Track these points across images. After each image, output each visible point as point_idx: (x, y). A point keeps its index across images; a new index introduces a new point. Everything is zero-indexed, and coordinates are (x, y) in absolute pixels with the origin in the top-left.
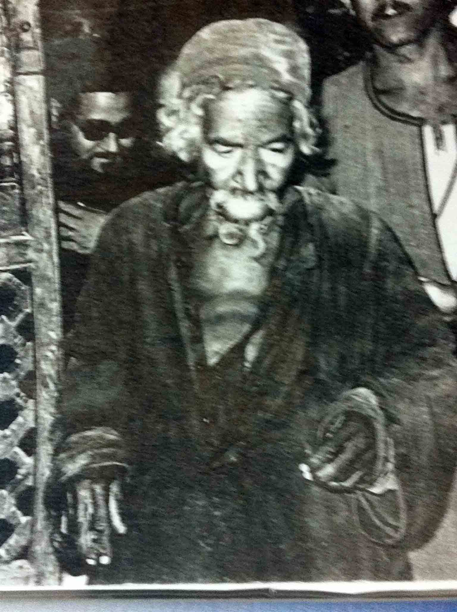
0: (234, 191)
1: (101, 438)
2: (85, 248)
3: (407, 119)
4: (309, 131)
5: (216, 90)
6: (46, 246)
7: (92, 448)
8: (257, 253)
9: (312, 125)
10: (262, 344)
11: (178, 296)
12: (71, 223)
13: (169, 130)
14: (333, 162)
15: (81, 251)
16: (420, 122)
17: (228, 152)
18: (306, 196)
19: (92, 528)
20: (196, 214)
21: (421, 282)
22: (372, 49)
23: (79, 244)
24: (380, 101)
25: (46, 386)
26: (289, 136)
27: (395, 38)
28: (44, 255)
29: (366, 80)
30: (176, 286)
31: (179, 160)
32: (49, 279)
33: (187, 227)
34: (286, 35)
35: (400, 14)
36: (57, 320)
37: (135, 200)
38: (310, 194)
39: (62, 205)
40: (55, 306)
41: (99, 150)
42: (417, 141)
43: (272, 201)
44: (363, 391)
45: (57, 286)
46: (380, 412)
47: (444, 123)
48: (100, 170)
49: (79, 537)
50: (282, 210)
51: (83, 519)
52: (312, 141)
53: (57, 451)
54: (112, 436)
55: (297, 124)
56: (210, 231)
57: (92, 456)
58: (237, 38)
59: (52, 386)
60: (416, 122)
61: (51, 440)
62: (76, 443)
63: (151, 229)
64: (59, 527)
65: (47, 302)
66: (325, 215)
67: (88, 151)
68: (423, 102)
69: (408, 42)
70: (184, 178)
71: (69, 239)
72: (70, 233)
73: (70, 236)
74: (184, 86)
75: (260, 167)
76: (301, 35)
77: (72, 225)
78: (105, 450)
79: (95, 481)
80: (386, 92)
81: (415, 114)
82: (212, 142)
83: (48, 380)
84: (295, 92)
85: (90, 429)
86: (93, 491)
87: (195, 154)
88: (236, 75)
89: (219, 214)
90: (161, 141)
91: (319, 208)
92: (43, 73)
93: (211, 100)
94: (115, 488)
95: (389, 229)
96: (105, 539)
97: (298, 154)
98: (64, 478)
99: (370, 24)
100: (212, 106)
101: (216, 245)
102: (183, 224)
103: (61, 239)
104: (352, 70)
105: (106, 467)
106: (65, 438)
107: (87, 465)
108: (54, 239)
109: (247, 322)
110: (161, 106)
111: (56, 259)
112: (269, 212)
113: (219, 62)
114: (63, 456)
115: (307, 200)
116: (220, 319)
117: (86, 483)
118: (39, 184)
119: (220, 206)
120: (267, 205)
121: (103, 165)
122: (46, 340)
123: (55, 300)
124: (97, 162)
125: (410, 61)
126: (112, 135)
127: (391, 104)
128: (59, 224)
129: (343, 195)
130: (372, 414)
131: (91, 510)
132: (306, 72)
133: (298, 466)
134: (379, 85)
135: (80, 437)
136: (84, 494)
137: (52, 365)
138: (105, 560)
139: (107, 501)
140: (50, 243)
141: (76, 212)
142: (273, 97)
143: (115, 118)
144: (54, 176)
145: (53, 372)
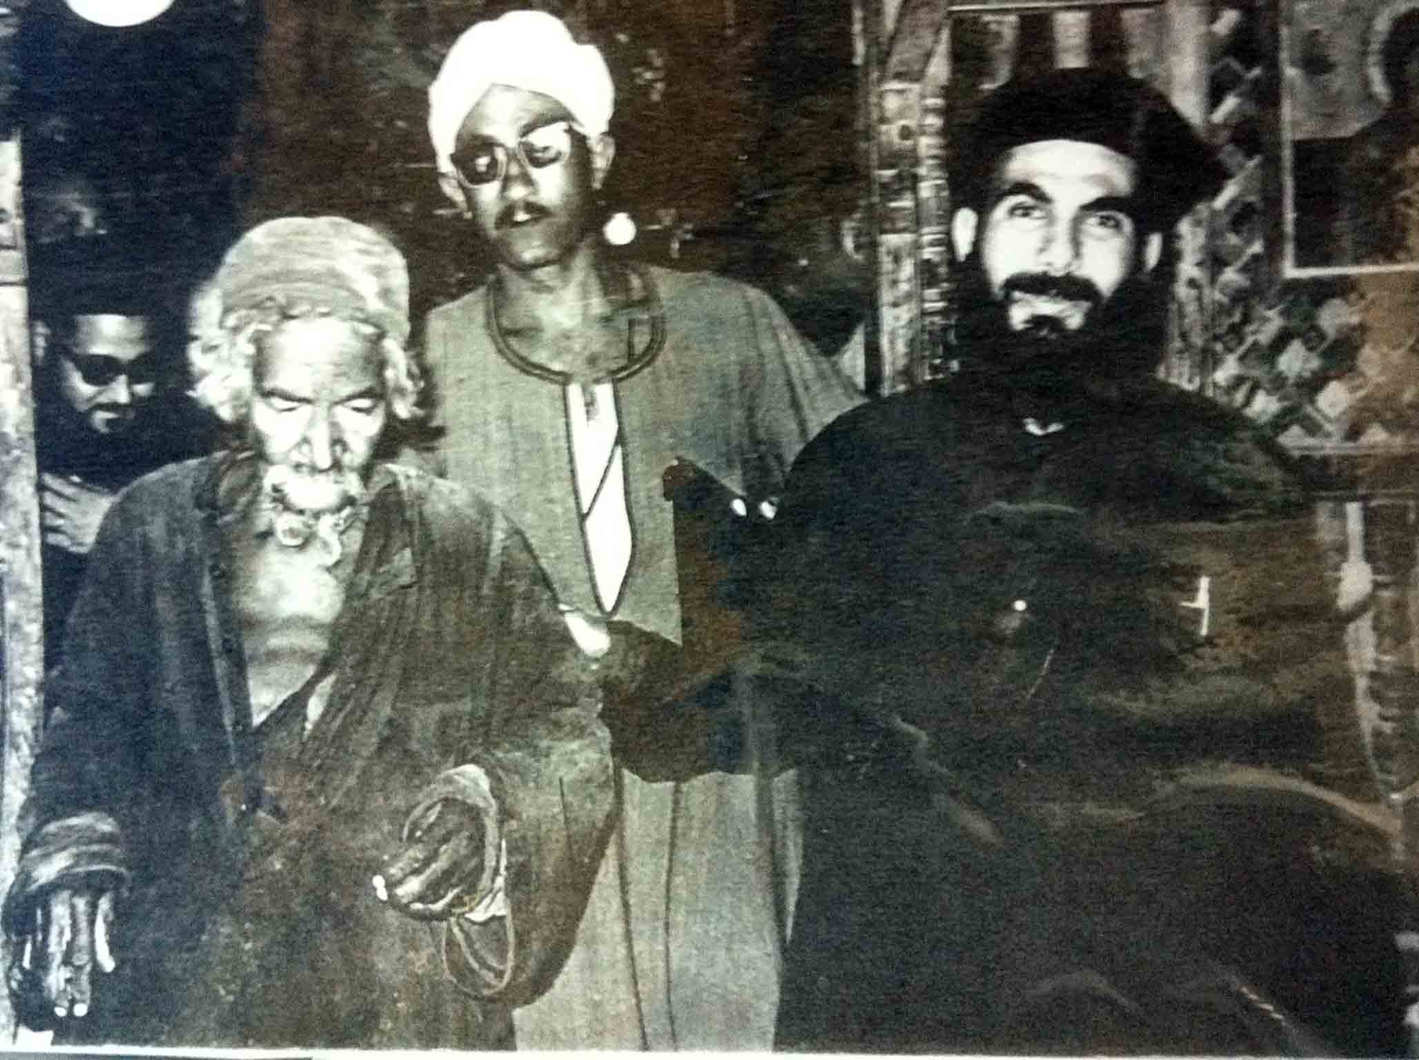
0: (298, 467)
1: (90, 828)
2: (81, 544)
3: (544, 373)
4: (408, 384)
5: (275, 318)
6: (23, 540)
7: (77, 842)
8: (330, 560)
9: (410, 375)
10: (332, 696)
11: (212, 621)
12: (60, 506)
13: (204, 374)
14: (440, 432)
15: (74, 549)
16: (564, 379)
17: (290, 410)
18: (401, 478)
19: (67, 961)
20: (243, 500)
21: (562, 613)
22: (496, 271)
23: (72, 538)
24: (508, 347)
25: (17, 748)
26: (378, 390)
27: (528, 256)
28: (21, 553)
29: (488, 314)
30: (210, 605)
31: (218, 419)
32: (26, 589)
33: (228, 518)
34: (375, 244)
35: (535, 220)
36: (36, 650)
37: (153, 476)
38: (408, 477)
39: (49, 479)
40: (34, 629)
41: (103, 399)
42: (559, 404)
43: (353, 484)
44: (471, 769)
45: (39, 599)
46: (493, 801)
47: (598, 381)
48: (104, 430)
49: (47, 974)
50: (367, 499)
51: (56, 948)
52: (412, 398)
53: (27, 846)
54: (107, 826)
55: (389, 374)
56: (261, 525)
57: (78, 855)
58: (302, 244)
59: (25, 750)
60: (557, 378)
61: (19, 829)
62: (54, 835)
63: (177, 520)
64: (21, 960)
65: (23, 622)
66: (428, 508)
67: (90, 399)
68: (568, 350)
69: (546, 263)
70: (225, 446)
71: (56, 530)
72: (60, 522)
73: (59, 526)
74: (227, 310)
75: (336, 436)
76: (396, 244)
77: (62, 510)
78: (95, 848)
79: (76, 892)
80: (516, 333)
81: (556, 366)
82: (268, 394)
83: (21, 740)
84: (388, 327)
85: (76, 815)
86: (73, 908)
87: (243, 411)
88: (301, 298)
89: (275, 500)
90: (193, 389)
91: (421, 497)
92: (25, 283)
93: (266, 333)
94: (104, 904)
95: (518, 532)
96: (84, 979)
97: (391, 416)
98: (34, 887)
99: (493, 233)
100: (268, 342)
101: (271, 546)
102: (222, 514)
103: (45, 529)
104: (468, 297)
105: (96, 873)
106: (39, 827)
107: (67, 868)
108: (35, 528)
109: (312, 661)
110: (195, 338)
111: (38, 559)
112: (349, 501)
113: (277, 277)
114: (34, 853)
115: (404, 486)
116: (273, 656)
117: (65, 894)
118: (17, 448)
119: (276, 489)
120: (345, 492)
121: (109, 422)
122: (18, 680)
123: (35, 621)
124: (100, 417)
125: (550, 290)
126: (123, 379)
127: (524, 352)
128: (43, 508)
129: (454, 479)
130: (481, 804)
131: (67, 936)
132: (403, 299)
133: (371, 879)
134: (505, 323)
135: (62, 827)
136: (60, 911)
137: (28, 717)
138: (81, 1010)
139: (92, 923)
140: (29, 535)
141: (69, 491)
142: (356, 333)
143: (127, 353)
144: (37, 435)
145: (28, 729)
